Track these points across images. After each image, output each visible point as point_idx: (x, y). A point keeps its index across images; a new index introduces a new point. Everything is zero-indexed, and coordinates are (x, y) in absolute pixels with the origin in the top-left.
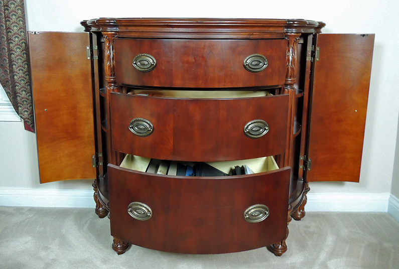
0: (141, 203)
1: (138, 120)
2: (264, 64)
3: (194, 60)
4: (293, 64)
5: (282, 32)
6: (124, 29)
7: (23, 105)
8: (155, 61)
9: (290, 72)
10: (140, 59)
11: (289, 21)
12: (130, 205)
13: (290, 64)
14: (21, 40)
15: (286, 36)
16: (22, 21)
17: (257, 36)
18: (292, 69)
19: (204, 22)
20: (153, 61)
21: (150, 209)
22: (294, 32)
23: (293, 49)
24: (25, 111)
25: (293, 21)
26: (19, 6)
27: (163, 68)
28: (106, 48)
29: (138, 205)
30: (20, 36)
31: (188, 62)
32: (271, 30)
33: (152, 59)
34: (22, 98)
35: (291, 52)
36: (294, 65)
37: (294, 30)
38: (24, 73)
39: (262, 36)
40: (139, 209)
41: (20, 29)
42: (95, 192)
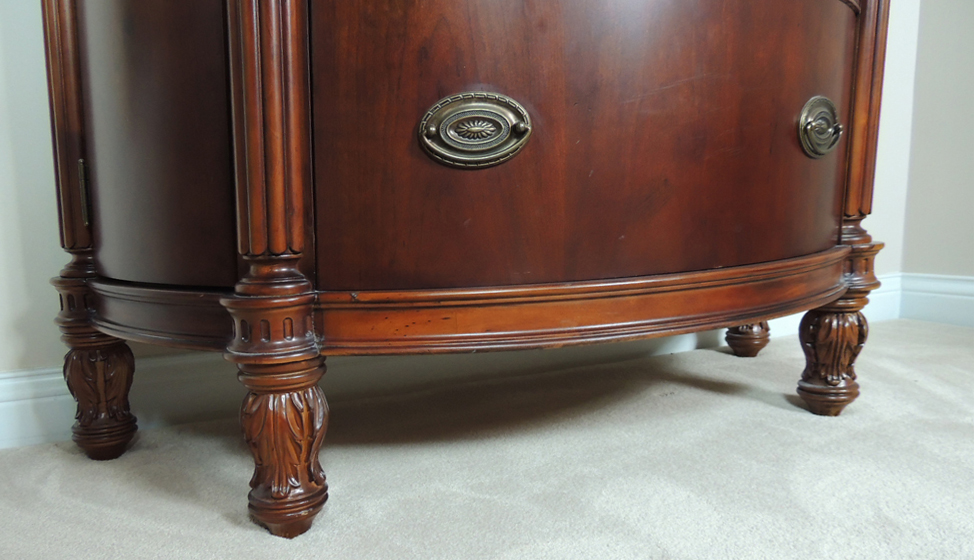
42: (74, 349)
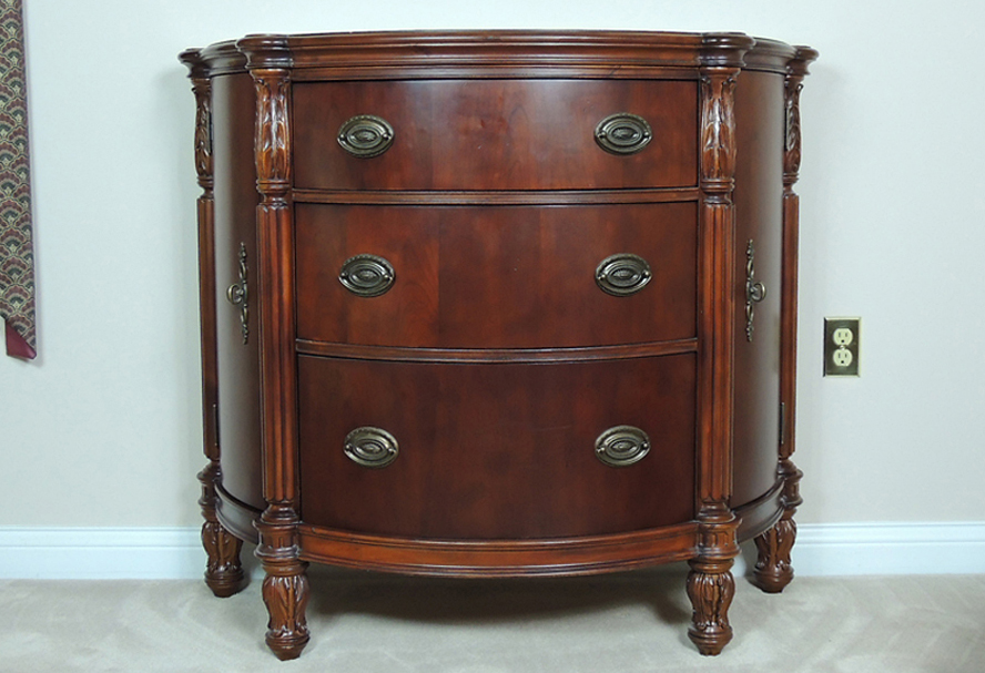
0: (374, 429)
1: (361, 259)
2: (644, 137)
3: (480, 127)
4: (723, 141)
5: (693, 63)
6: (306, 61)
7: (8, 282)
8: (391, 132)
9: (717, 162)
10: (356, 128)
11: (707, 36)
12: (349, 437)
13: (717, 141)
14: (13, 105)
15: (702, 74)
16: (18, 56)
17: (631, 72)
18: (722, 153)
19: (502, 38)
20: (387, 130)
21: (394, 441)
22: (722, 62)
23: (722, 104)
24: (13, 300)
25: (719, 37)
26: (11, 15)
27: (410, 146)
28: (261, 109)
29: (367, 432)
30: (10, 94)
31: (466, 132)
32: (666, 57)
33: (384, 126)
34: (9, 263)
35: (717, 112)
36: (727, 145)
37: (722, 59)
38: (16, 195)
39: (643, 72)
40: (370, 442)
41: (11, 76)
42: (208, 522)
